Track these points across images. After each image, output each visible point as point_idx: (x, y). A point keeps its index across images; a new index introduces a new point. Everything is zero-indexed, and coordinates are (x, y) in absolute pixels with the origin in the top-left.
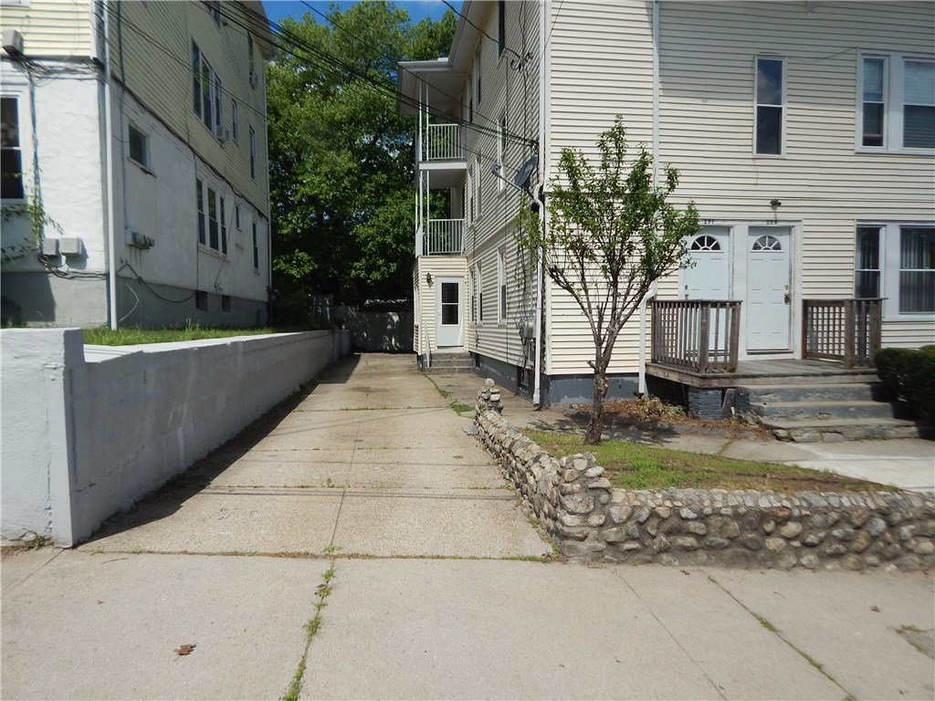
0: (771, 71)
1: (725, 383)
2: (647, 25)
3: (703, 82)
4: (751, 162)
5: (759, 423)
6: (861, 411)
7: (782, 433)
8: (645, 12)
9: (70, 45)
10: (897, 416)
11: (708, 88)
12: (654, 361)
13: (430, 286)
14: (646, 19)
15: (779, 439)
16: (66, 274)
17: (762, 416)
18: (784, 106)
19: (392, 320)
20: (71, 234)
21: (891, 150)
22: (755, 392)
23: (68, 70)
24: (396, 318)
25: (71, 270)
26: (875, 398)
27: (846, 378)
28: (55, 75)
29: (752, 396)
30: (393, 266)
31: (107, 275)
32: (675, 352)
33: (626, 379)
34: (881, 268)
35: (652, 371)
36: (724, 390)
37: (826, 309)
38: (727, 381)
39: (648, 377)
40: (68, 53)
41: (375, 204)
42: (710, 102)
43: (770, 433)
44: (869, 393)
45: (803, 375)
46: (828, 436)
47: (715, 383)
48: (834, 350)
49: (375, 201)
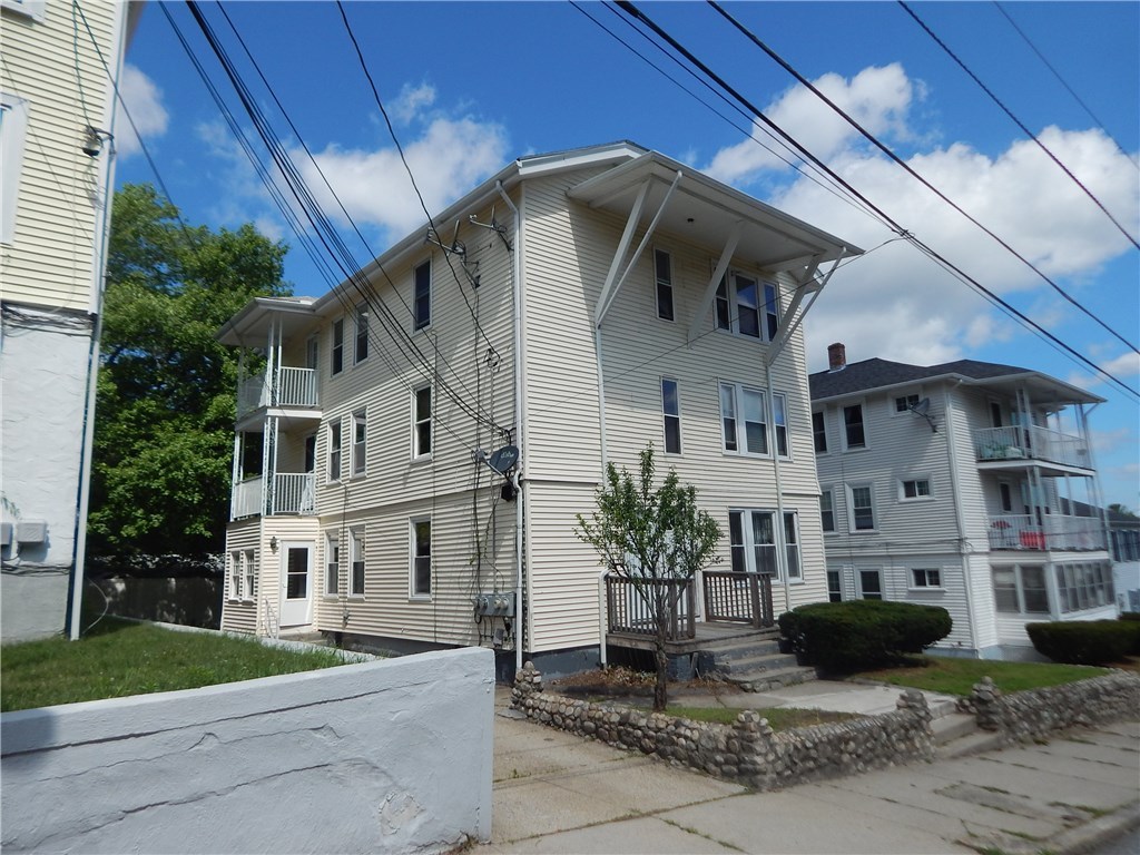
0: (669, 388)
1: (692, 649)
2: (592, 345)
3: (630, 393)
4: (663, 459)
5: (725, 680)
6: (773, 665)
7: (748, 686)
8: (590, 334)
9: (65, 296)
10: (801, 664)
11: (634, 399)
12: (610, 632)
13: (274, 552)
14: (591, 340)
15: (746, 690)
16: (14, 568)
17: (728, 673)
18: (680, 417)
19: (114, 589)
20: (29, 517)
21: (742, 454)
22: (717, 653)
23: (52, 322)
24: (120, 587)
25: (23, 563)
26: (783, 652)
27: (759, 637)
28: (35, 326)
29: (716, 658)
30: (157, 520)
31: (72, 569)
32: (625, 622)
33: (590, 650)
34: (744, 545)
35: (613, 641)
36: (691, 654)
37: (718, 579)
38: (693, 646)
39: (609, 647)
40: (61, 304)
41: (132, 437)
42: (635, 410)
43: (740, 687)
44: (778, 648)
45: (737, 637)
46: (774, 685)
47: (686, 650)
48: (722, 612)
49: (133, 432)
